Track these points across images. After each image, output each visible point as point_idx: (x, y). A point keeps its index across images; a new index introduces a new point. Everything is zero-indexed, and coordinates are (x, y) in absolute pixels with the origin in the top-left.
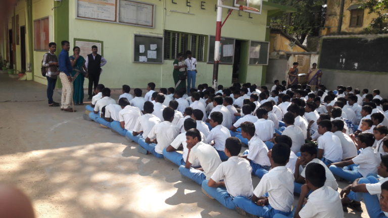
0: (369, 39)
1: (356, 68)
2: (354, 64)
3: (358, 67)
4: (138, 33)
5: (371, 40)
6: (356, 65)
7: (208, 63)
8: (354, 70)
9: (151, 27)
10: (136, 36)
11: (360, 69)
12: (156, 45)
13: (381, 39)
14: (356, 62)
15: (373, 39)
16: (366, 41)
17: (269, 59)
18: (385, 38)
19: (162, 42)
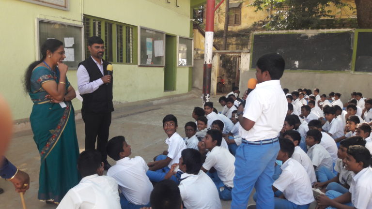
0: (310, 35)
1: (297, 66)
2: (294, 62)
3: (299, 66)
4: (43, 18)
5: (312, 36)
6: (297, 63)
7: (140, 66)
8: (295, 69)
9: (65, 8)
10: (41, 22)
11: (302, 67)
12: (73, 39)
13: (323, 35)
14: (297, 60)
15: (314, 35)
16: (306, 37)
17: (194, 59)
18: (327, 34)
19: (81, 34)
